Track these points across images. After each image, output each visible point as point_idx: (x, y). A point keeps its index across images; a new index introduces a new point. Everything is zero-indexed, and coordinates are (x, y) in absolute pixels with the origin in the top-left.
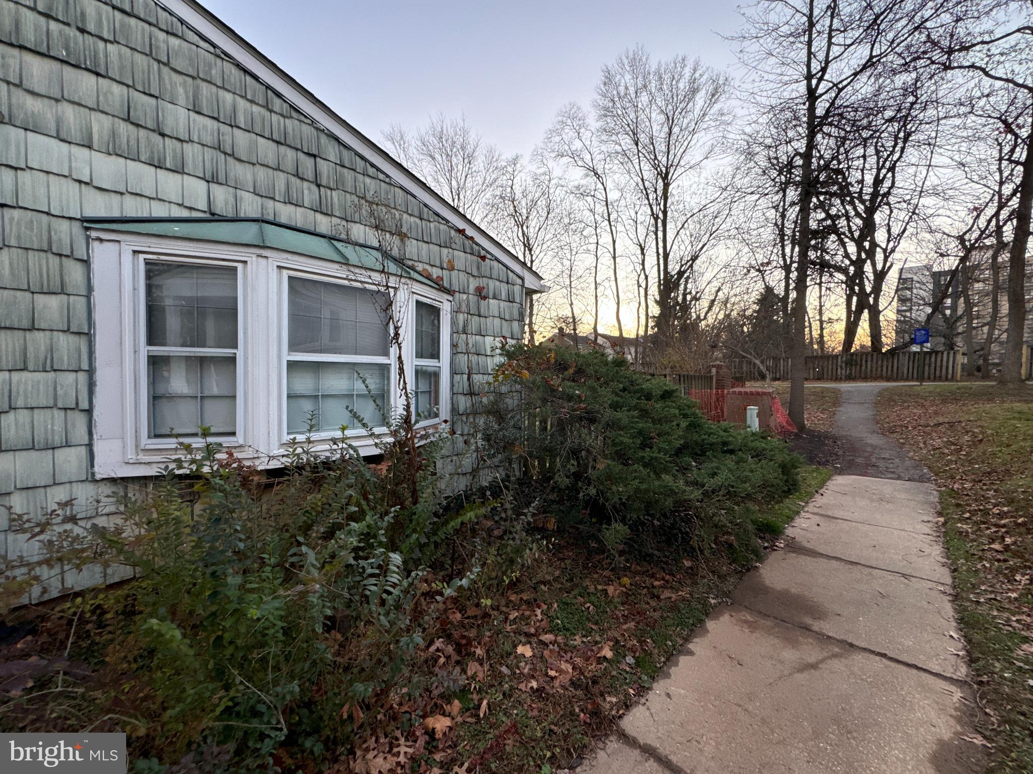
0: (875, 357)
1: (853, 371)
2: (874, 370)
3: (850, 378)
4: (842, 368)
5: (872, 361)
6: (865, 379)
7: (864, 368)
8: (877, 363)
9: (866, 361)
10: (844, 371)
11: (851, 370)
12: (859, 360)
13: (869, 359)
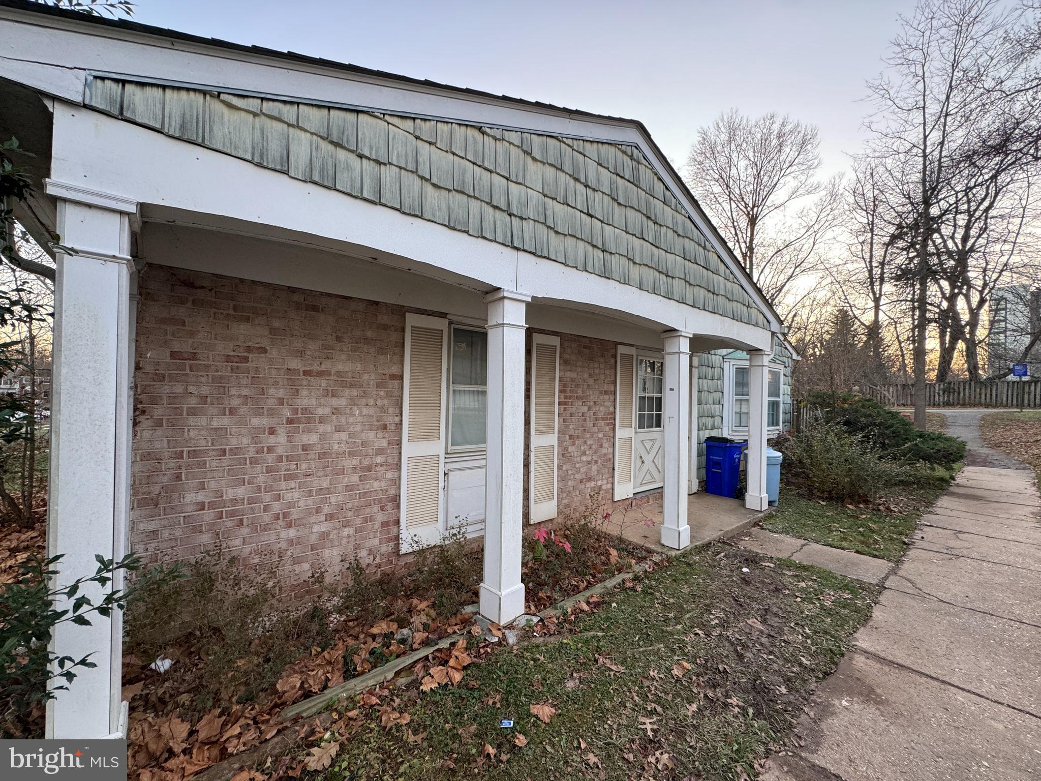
0: (973, 384)
1: (951, 397)
2: (972, 397)
3: (948, 404)
4: (939, 394)
5: (970, 388)
6: (964, 405)
7: (961, 395)
8: (975, 391)
9: (964, 389)
10: (941, 398)
11: (948, 397)
12: (956, 388)
13: (967, 387)
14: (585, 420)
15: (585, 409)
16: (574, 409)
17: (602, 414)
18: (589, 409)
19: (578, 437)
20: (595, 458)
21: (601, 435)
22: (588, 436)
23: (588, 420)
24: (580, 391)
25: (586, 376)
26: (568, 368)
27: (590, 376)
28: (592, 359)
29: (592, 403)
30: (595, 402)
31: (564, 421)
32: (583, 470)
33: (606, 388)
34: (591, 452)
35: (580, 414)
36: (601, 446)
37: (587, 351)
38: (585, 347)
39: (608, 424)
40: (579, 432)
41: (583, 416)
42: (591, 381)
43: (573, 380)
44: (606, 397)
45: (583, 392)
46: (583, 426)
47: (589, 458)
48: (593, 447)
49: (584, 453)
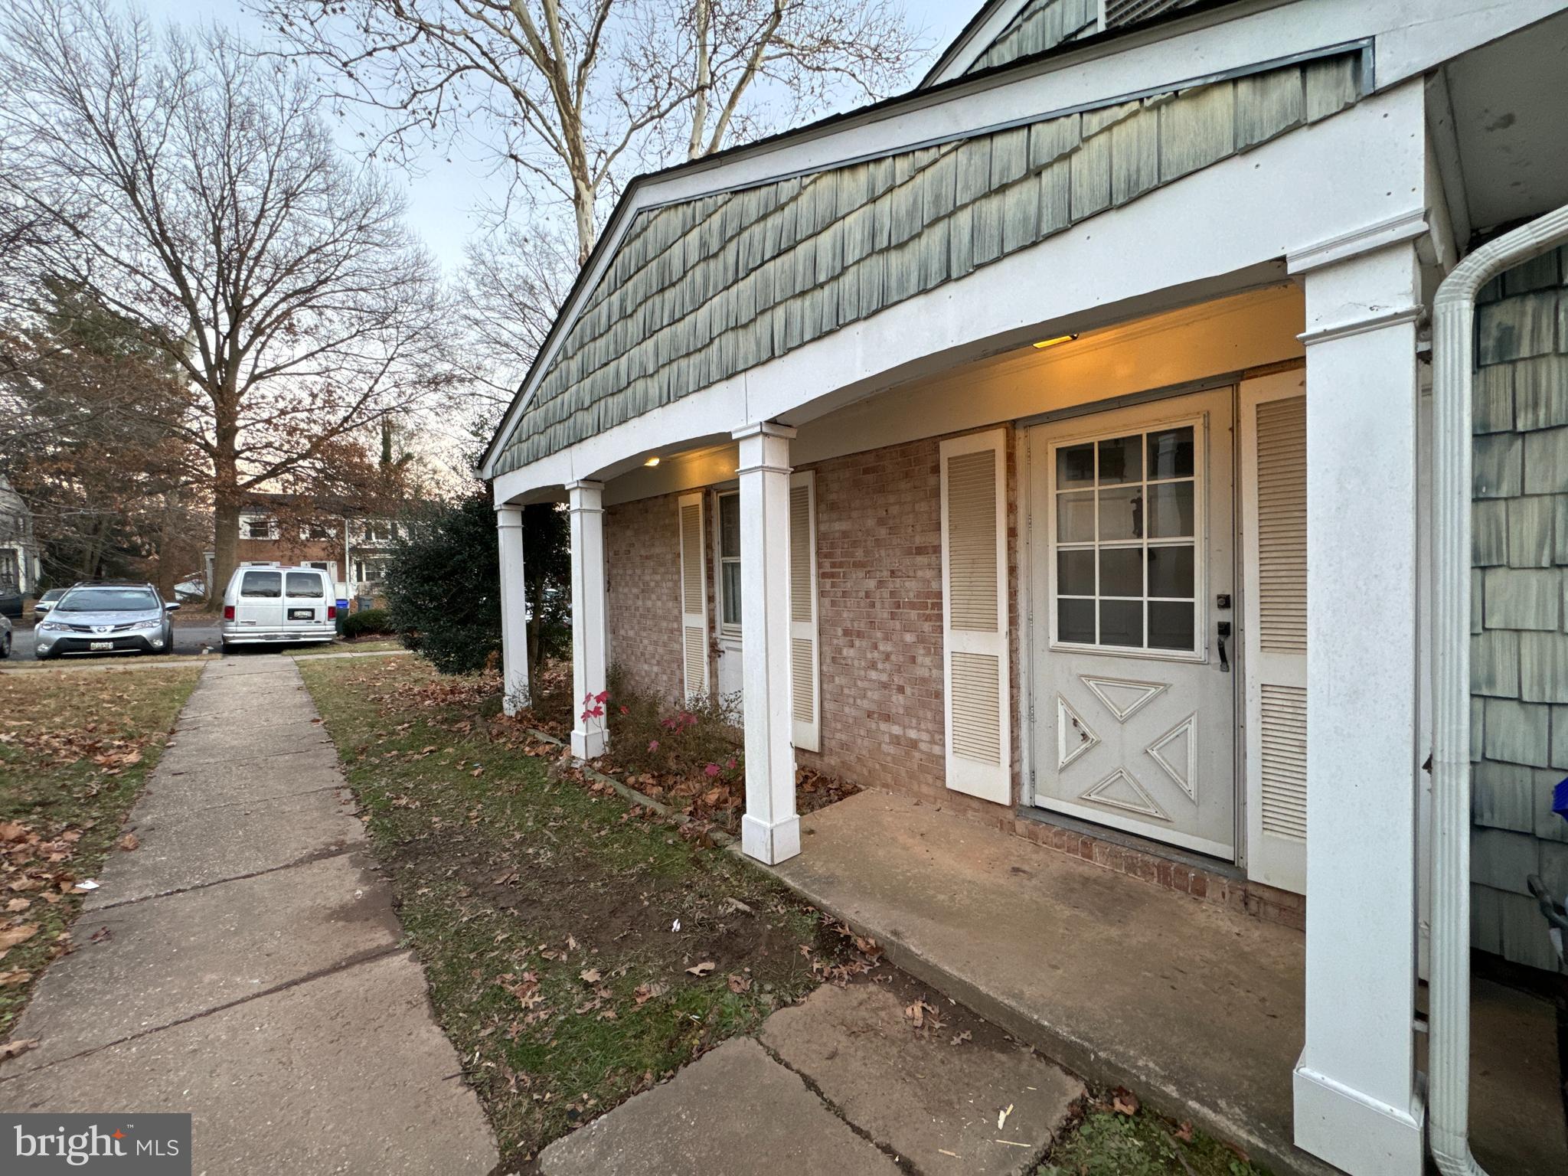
14: (873, 605)
15: (871, 584)
16: (849, 585)
17: (911, 595)
18: (881, 584)
19: (860, 635)
20: (898, 680)
21: (909, 638)
22: (879, 635)
23: (878, 605)
24: (859, 554)
25: (871, 523)
26: (834, 516)
27: (881, 522)
28: (882, 490)
29: (886, 573)
30: (892, 572)
31: (833, 603)
32: (874, 695)
33: (918, 540)
34: (888, 666)
35: (862, 594)
36: (913, 659)
37: (870, 477)
38: (866, 471)
39: (928, 618)
40: (862, 626)
41: (867, 597)
42: (883, 532)
43: (845, 534)
44: (921, 560)
45: (867, 553)
46: (869, 616)
47: (884, 678)
48: (893, 657)
49: (873, 666)
